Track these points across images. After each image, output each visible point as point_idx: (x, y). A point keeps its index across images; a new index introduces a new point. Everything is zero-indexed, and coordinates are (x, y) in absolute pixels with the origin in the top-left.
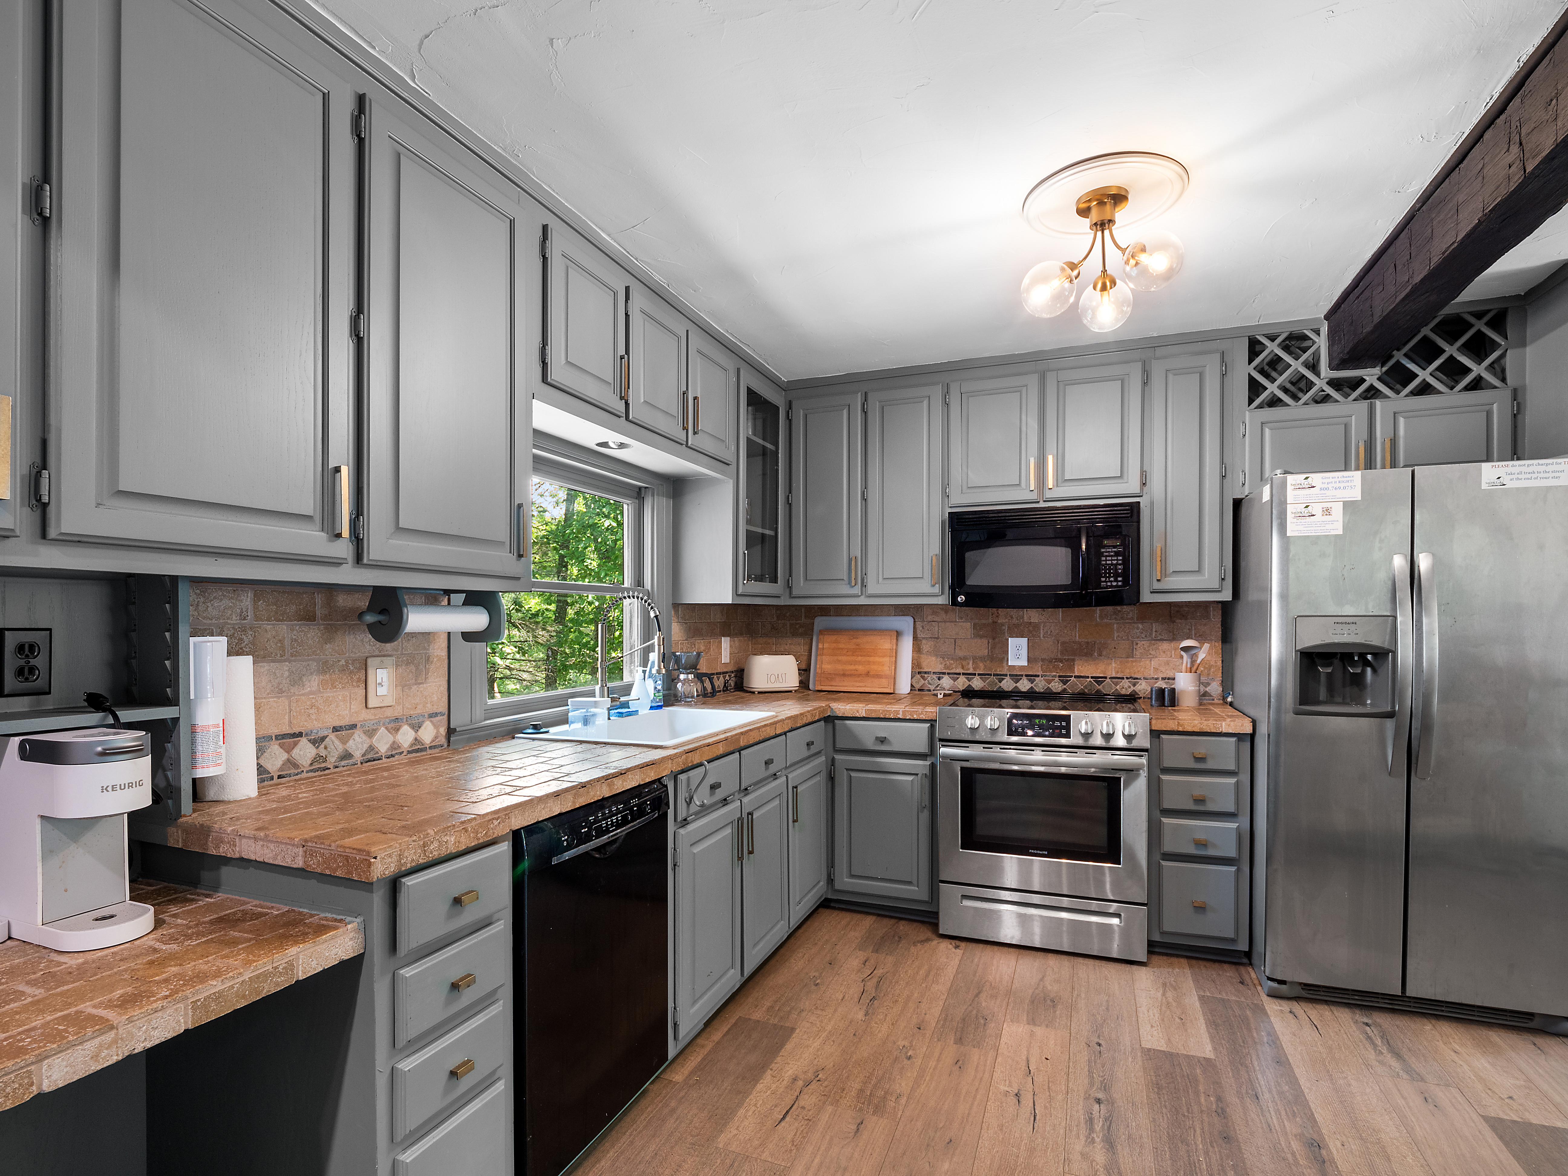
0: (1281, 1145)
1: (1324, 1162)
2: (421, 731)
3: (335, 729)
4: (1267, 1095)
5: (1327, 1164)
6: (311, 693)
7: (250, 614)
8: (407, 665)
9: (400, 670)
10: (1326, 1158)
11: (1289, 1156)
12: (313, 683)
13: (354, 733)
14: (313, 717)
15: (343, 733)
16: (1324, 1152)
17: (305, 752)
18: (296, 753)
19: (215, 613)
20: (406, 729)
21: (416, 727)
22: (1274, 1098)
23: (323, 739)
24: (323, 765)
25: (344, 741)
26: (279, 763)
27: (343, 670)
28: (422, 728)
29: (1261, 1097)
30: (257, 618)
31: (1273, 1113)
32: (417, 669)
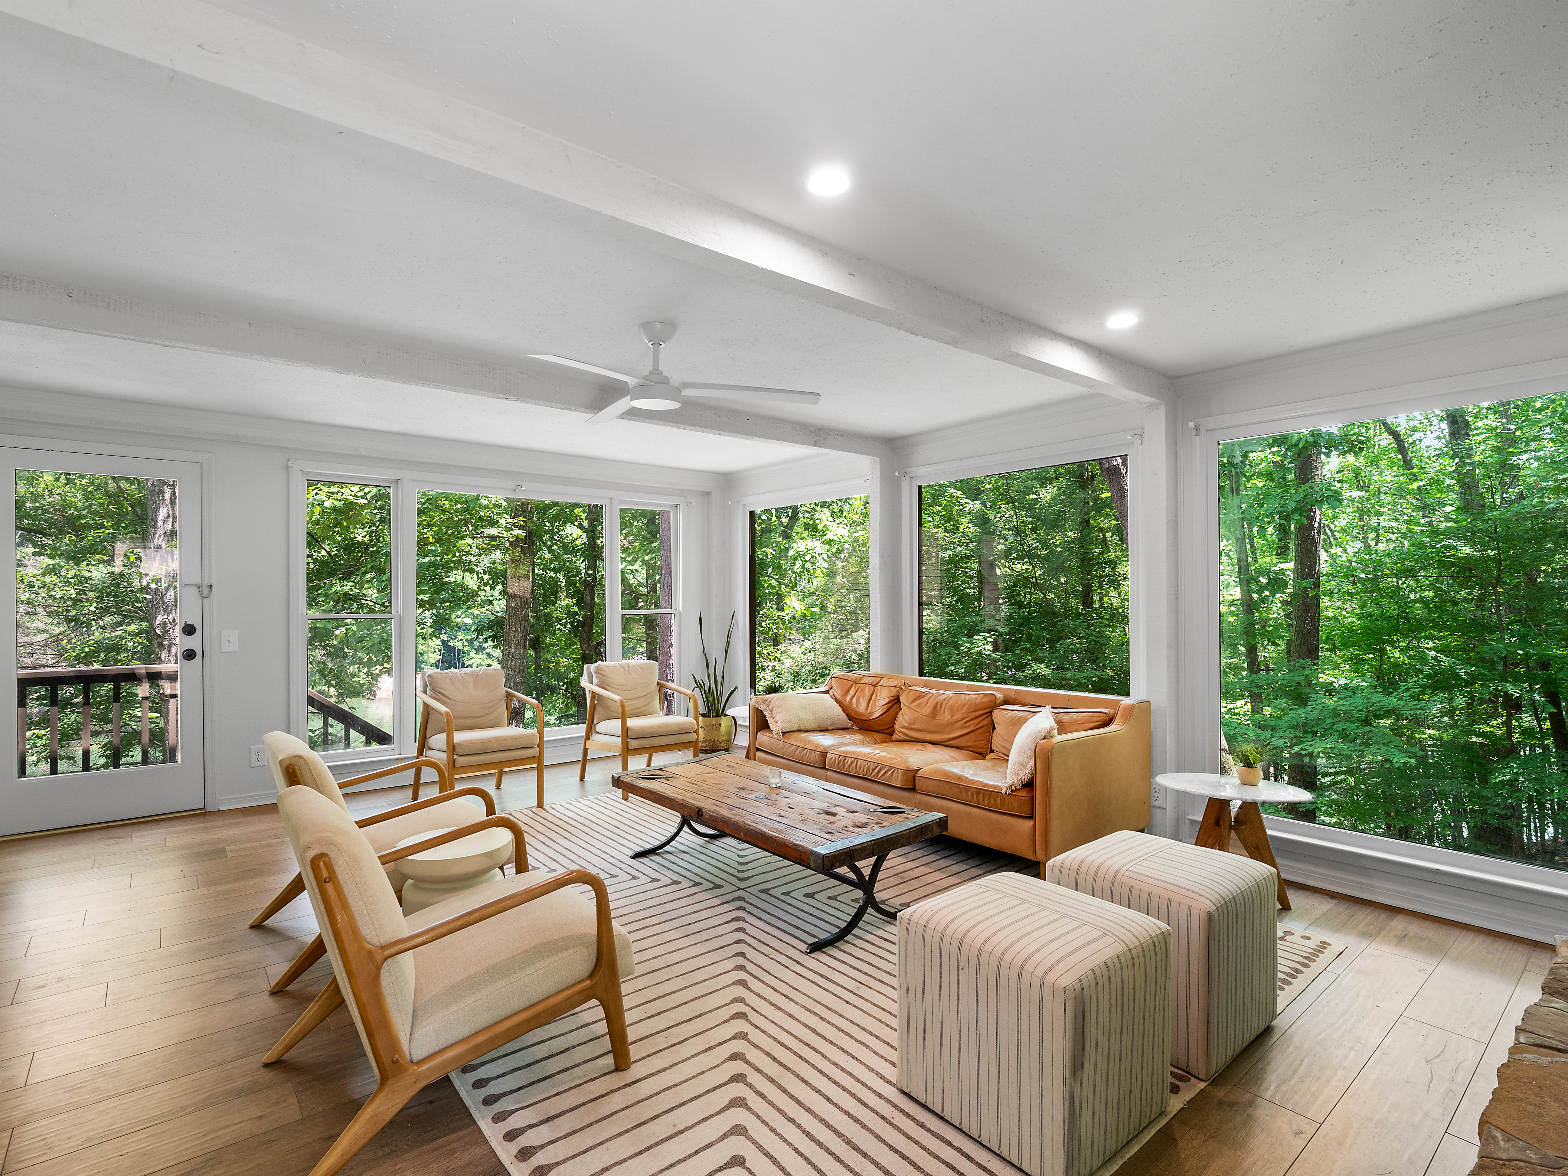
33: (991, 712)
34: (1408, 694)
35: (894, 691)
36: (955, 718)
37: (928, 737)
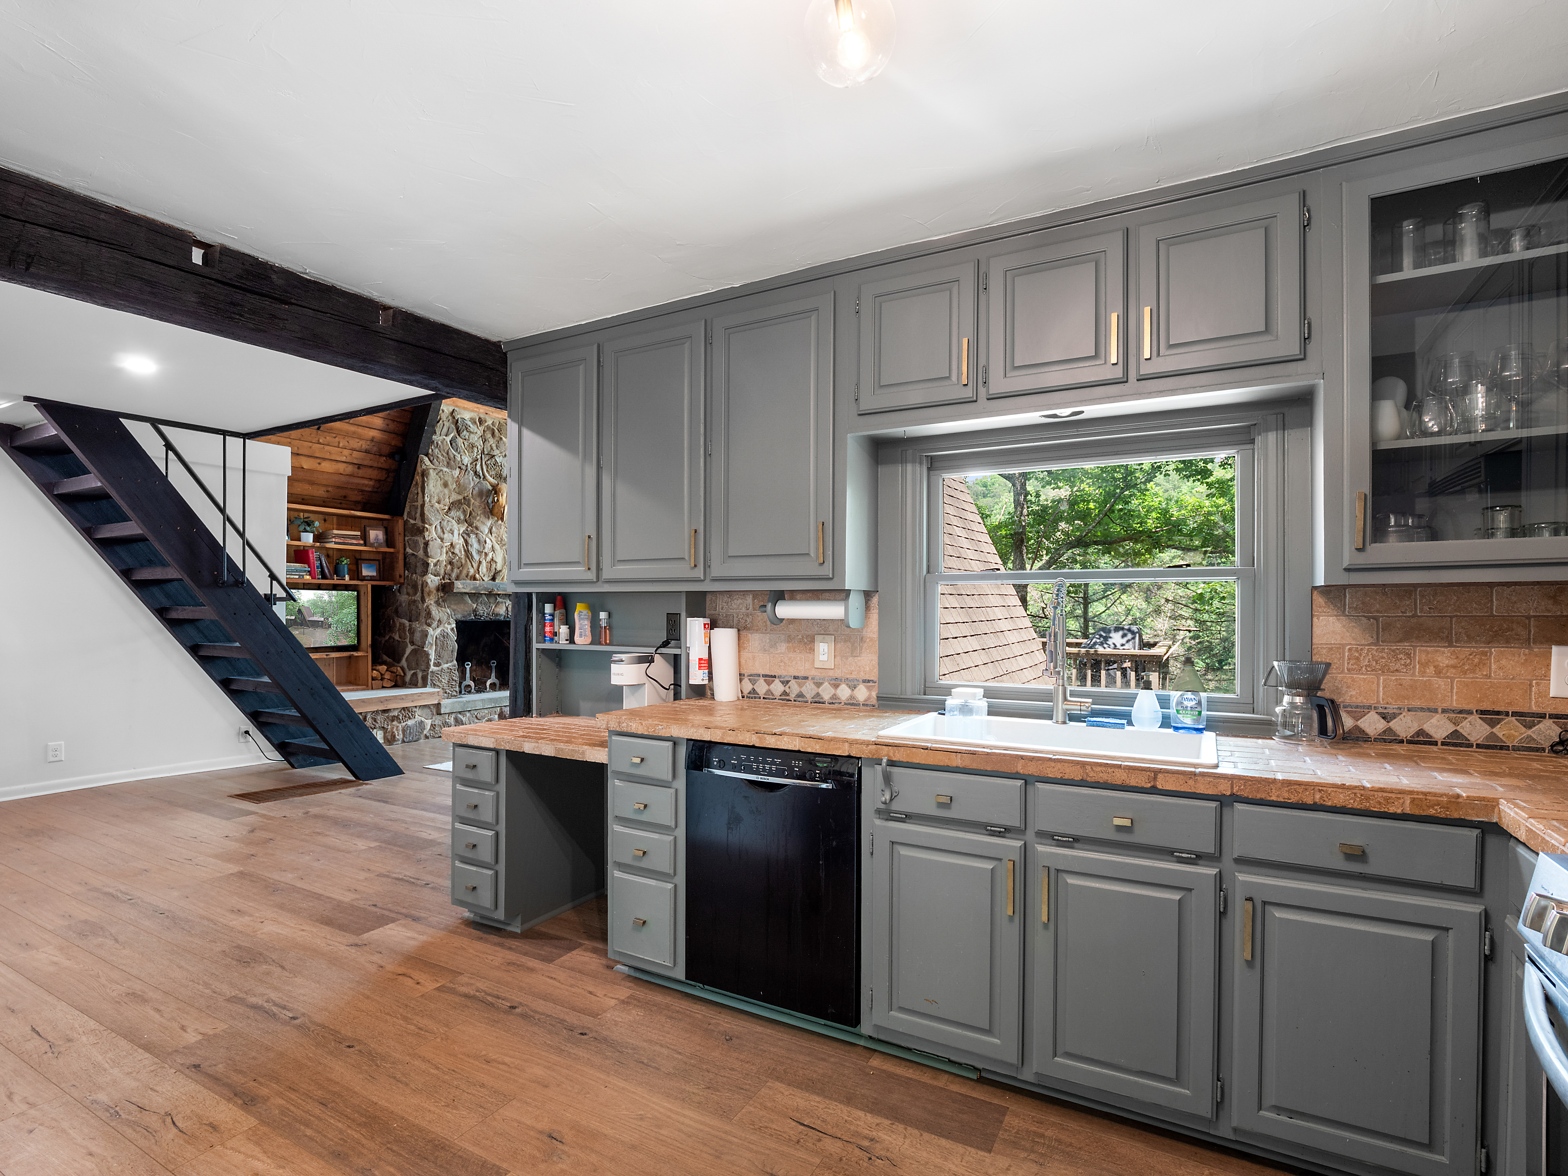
0: (275, 1083)
1: (236, 1095)
2: (856, 691)
3: (795, 678)
4: (317, 1112)
5: (232, 1096)
6: (781, 653)
7: (751, 607)
8: (845, 642)
9: (839, 646)
10: (236, 1099)
11: (263, 1081)
12: (783, 647)
13: (806, 682)
14: (782, 668)
15: (800, 681)
16: (240, 1102)
17: (777, 688)
18: (772, 686)
19: (735, 606)
20: (843, 686)
21: (853, 688)
22: (310, 1115)
23: (788, 682)
24: (787, 698)
25: (800, 686)
26: (764, 691)
27: (800, 641)
28: (857, 689)
29: (321, 1107)
30: (754, 609)
31: (299, 1101)
32: (853, 645)
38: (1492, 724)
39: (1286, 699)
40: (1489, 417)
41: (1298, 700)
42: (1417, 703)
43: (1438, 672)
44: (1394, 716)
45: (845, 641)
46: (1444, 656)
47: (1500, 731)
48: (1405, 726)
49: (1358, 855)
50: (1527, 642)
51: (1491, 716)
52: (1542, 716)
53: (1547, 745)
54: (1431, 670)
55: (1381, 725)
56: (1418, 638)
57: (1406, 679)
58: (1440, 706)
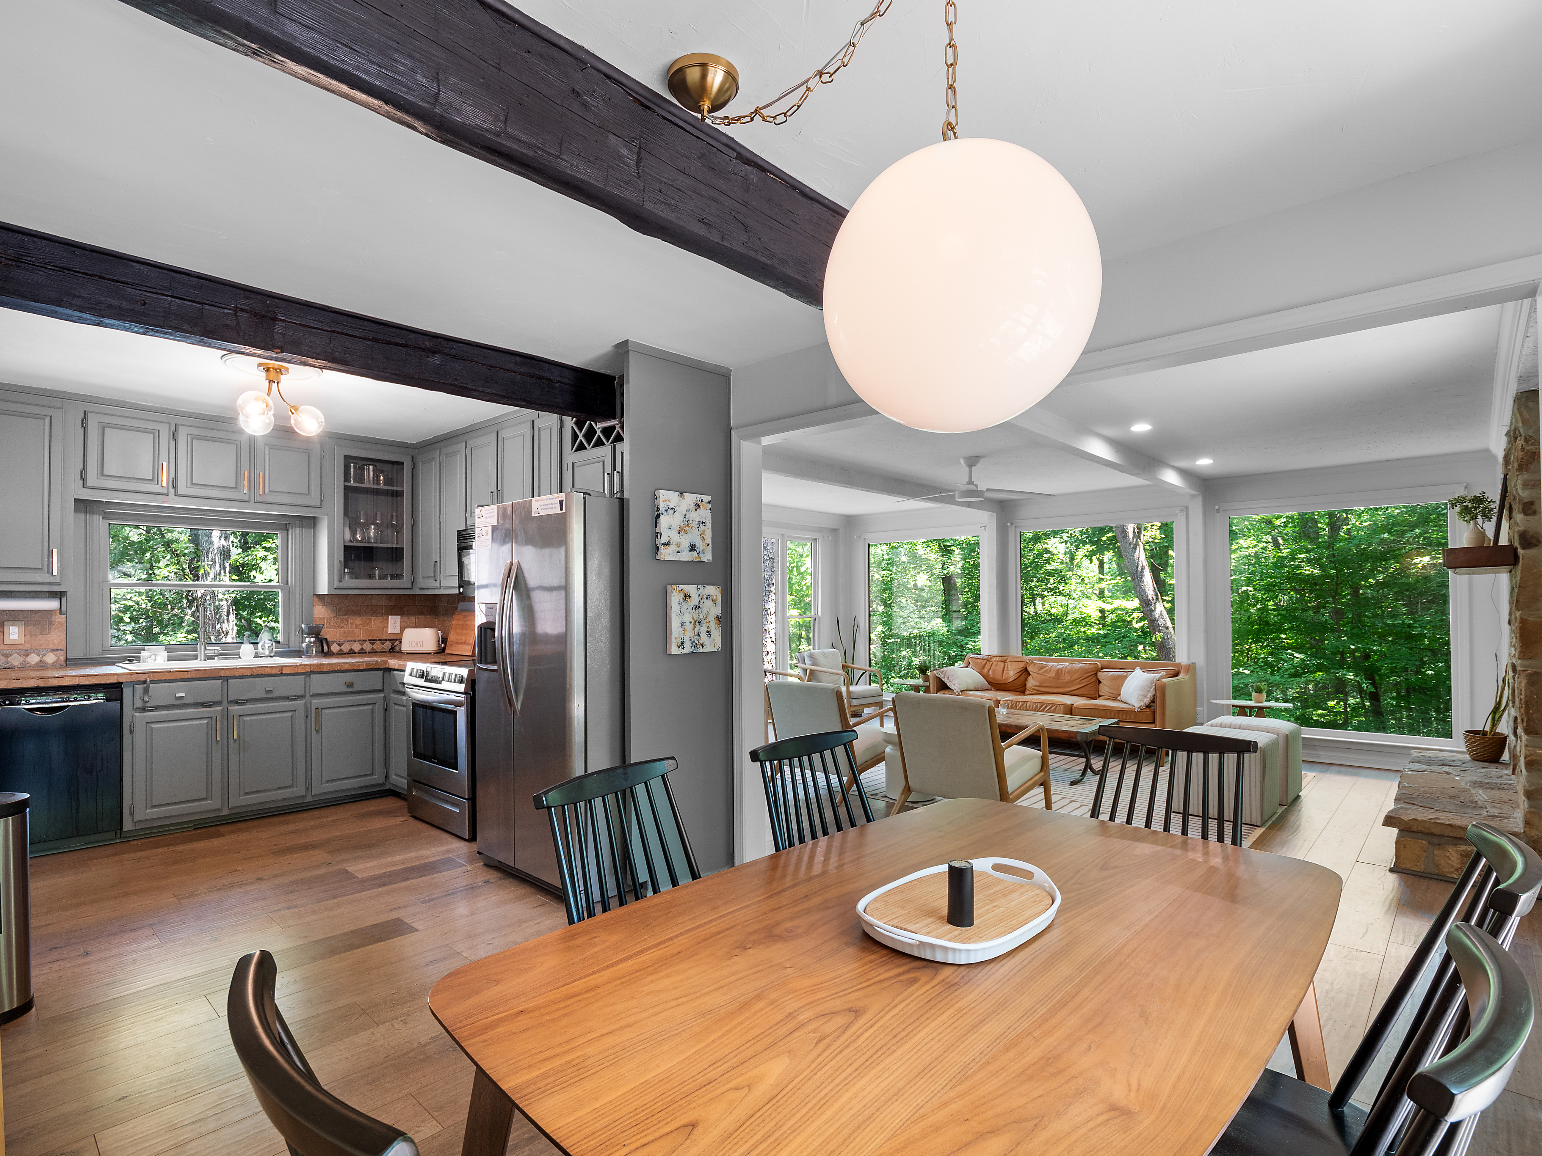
2: (45, 657)
9: (29, 628)
20: (33, 655)
21: (42, 655)
32: (42, 627)
33: (1096, 674)
34: (1287, 673)
35: (1022, 665)
36: (1073, 678)
37: (1055, 690)
38: (373, 644)
39: (307, 640)
40: (376, 538)
41: (312, 640)
42: (350, 639)
43: (356, 627)
44: (343, 644)
45: (35, 625)
46: (358, 621)
47: (375, 647)
48: (346, 648)
49: (350, 685)
50: (382, 615)
51: (372, 641)
52: (386, 640)
53: (388, 650)
54: (354, 626)
55: (338, 648)
56: (350, 614)
57: (346, 630)
58: (357, 639)
